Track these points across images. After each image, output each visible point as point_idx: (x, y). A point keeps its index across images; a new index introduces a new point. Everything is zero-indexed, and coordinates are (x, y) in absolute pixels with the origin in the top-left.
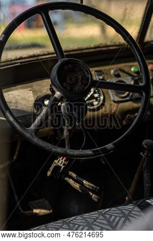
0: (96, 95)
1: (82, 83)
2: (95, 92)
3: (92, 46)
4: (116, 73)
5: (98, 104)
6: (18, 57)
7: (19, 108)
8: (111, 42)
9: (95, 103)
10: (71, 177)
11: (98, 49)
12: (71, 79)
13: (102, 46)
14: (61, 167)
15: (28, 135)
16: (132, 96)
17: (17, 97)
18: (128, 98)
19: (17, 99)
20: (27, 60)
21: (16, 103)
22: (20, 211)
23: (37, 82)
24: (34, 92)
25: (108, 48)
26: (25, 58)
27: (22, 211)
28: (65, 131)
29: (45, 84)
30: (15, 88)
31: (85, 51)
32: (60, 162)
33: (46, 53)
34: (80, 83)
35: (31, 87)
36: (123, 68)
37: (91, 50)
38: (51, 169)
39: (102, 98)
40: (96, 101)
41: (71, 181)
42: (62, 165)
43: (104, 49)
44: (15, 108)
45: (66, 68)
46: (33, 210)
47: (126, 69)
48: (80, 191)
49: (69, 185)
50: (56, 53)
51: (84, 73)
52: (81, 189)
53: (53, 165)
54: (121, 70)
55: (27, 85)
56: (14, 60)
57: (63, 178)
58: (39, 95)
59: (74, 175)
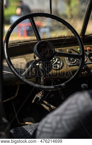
0: (59, 62)
1: (50, 53)
2: (58, 61)
3: (57, 37)
4: (70, 51)
5: (60, 67)
6: (18, 42)
7: (18, 68)
8: (67, 35)
9: (58, 66)
10: (44, 104)
11: (60, 39)
12: (44, 51)
13: (62, 37)
14: (39, 98)
15: (21, 78)
16: (78, 63)
17: (17, 62)
18: (75, 64)
19: (17, 63)
20: (23, 43)
21: (17, 65)
22: (18, 123)
23: (28, 55)
24: (26, 60)
25: (65, 38)
26: (22, 42)
27: (19, 123)
28: (42, 79)
29: (32, 56)
30: (16, 57)
31: (53, 39)
32: (39, 95)
33: (33, 40)
34: (49, 53)
35: (25, 57)
36: (73, 49)
37: (56, 39)
38: (34, 99)
39: (62, 63)
40: (59, 65)
41: (45, 106)
42: (40, 97)
43: (63, 38)
44: (16, 67)
45: (41, 45)
46: (25, 123)
47: (75, 49)
48: (49, 111)
49: (44, 108)
50: (37, 40)
51: (51, 48)
52: (50, 110)
53: (35, 97)
54: (72, 50)
55: (23, 56)
56: (16, 43)
57: (40, 104)
58: (28, 61)
59: (46, 103)
